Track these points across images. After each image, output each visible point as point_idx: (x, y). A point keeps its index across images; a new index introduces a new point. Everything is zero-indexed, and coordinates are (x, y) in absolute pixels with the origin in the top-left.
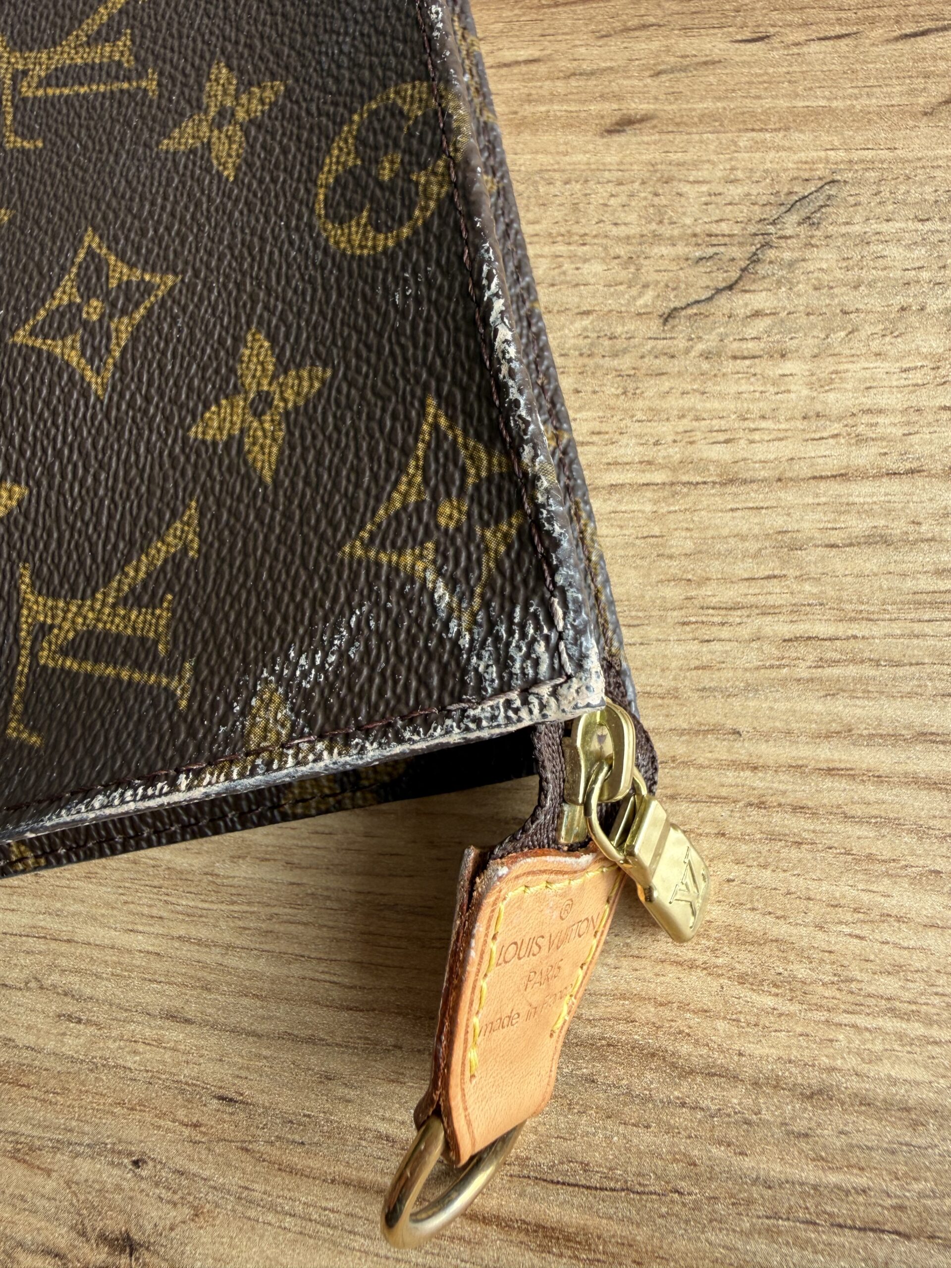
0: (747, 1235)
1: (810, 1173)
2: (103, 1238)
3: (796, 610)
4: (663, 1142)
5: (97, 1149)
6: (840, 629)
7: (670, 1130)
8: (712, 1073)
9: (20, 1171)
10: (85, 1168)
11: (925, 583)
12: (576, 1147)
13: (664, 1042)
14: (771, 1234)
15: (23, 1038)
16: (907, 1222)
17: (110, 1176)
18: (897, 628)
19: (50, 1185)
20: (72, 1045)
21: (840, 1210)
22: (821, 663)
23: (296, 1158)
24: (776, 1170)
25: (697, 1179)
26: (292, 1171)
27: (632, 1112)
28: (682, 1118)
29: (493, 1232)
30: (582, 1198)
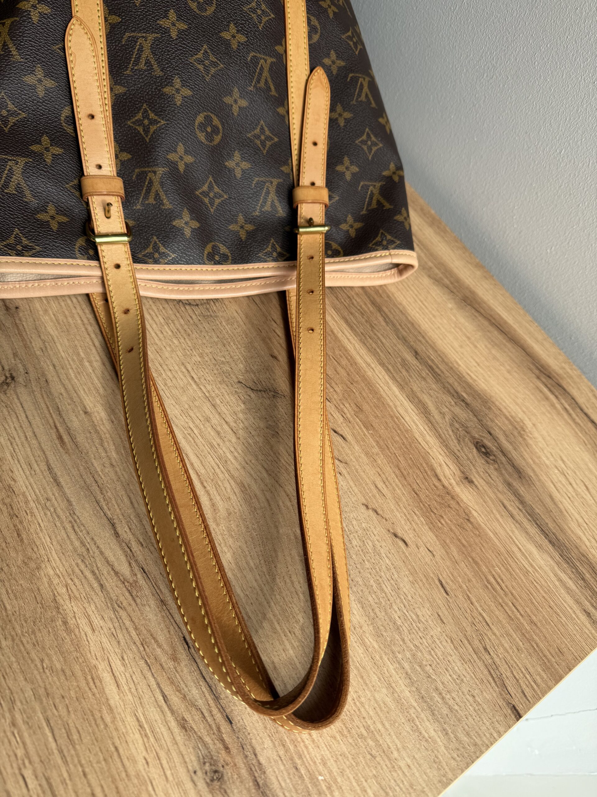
0: (82, 465)
1: (99, 470)
2: (11, 374)
3: (197, 426)
4: (88, 447)
5: (24, 366)
6: (198, 435)
7: (91, 448)
8: (105, 449)
9: (12, 356)
10: (20, 366)
11: (215, 443)
12: (78, 436)
13: (105, 440)
14: (85, 468)
15: (33, 344)
16: (101, 486)
17: (21, 369)
18: (203, 442)
19: (13, 362)
20: (38, 353)
21: (96, 476)
22: (189, 434)
23: (45, 396)
24: (96, 465)
25: (86, 454)
26: (43, 396)
27: (89, 441)
28: (94, 449)
29: (55, 430)
30: (70, 440)
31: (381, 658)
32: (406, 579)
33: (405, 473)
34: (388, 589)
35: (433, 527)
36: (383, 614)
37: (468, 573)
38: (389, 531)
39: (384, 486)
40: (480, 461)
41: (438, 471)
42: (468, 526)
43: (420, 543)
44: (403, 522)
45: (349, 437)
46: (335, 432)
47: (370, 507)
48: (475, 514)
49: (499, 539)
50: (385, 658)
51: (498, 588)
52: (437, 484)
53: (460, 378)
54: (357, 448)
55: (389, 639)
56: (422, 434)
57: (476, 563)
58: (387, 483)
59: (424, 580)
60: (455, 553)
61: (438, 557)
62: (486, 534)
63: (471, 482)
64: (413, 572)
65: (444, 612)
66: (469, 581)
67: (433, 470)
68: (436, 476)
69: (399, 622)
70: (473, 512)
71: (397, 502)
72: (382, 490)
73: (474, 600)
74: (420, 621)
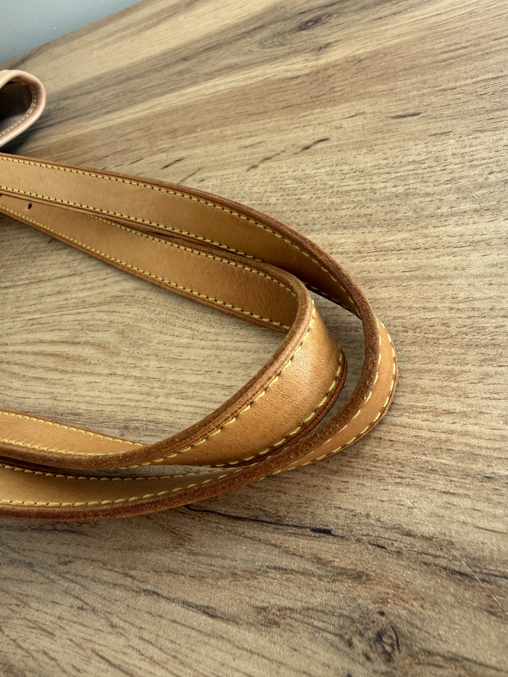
31: (426, 236)
32: (359, 158)
33: (261, 110)
34: (353, 185)
35: (333, 102)
36: (374, 205)
37: (414, 80)
38: (296, 153)
39: (253, 138)
40: (318, 30)
41: (289, 74)
42: (366, 63)
43: (337, 123)
44: (302, 133)
45: (184, 154)
46: (167, 167)
47: (257, 163)
48: (361, 51)
49: (410, 33)
50: (431, 231)
51: (462, 51)
52: (299, 81)
53: (236, 26)
54: (197, 151)
55: (410, 214)
56: (246, 79)
57: (412, 67)
58: (253, 134)
59: (380, 135)
60: (381, 88)
61: (368, 109)
62: (392, 46)
63: (327, 45)
64: (359, 145)
65: (435, 127)
66: (425, 82)
67: (283, 80)
68: (292, 79)
69: (401, 189)
70: (357, 53)
71: (278, 130)
72: (254, 142)
73: (451, 85)
74: (421, 162)
